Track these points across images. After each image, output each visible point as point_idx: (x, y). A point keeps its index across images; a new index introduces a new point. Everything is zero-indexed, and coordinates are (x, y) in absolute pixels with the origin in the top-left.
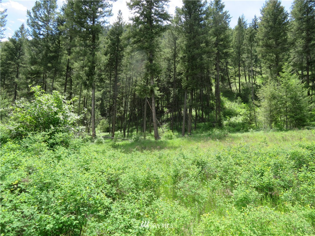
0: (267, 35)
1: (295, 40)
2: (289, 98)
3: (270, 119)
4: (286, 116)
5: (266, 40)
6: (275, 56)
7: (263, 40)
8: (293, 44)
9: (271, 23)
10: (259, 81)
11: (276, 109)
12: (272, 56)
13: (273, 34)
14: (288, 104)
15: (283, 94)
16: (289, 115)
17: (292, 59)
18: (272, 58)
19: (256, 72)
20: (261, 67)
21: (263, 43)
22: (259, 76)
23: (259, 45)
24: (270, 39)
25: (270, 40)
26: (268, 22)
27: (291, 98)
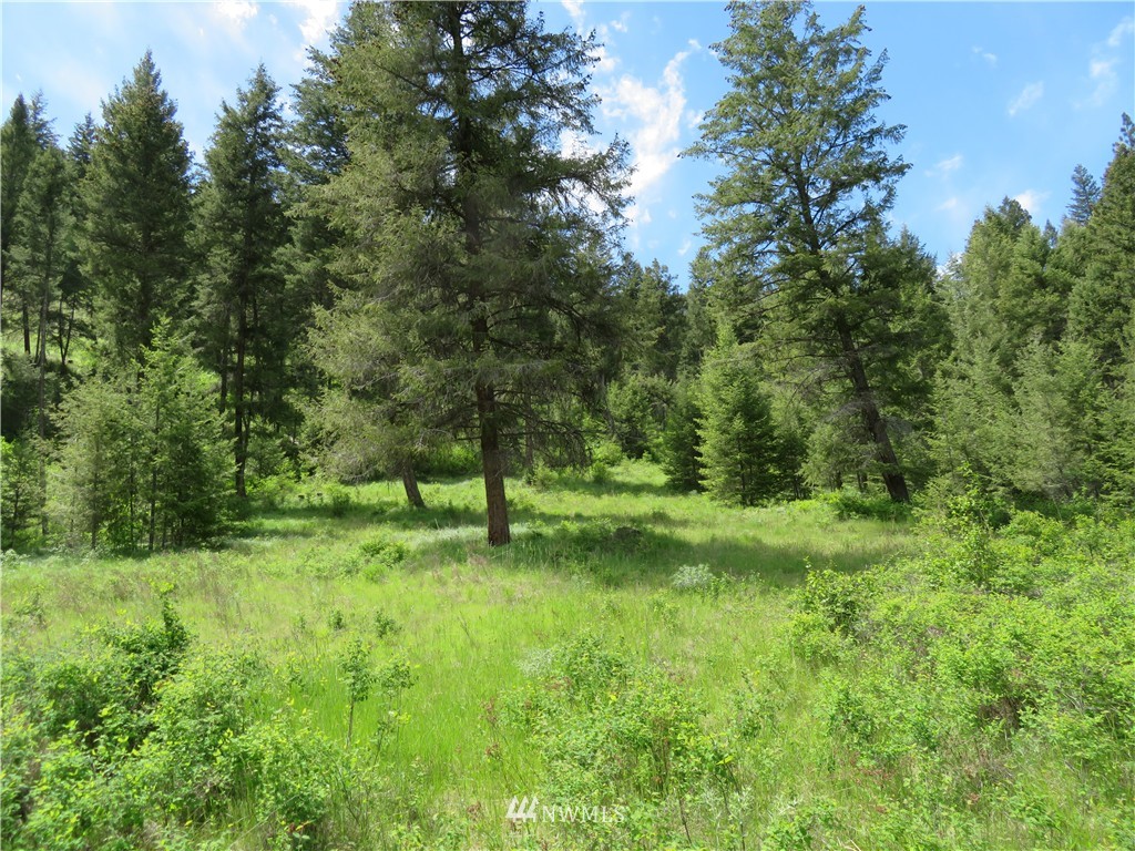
0: (113, 199)
1: (209, 245)
2: (165, 438)
3: (89, 512)
4: (152, 500)
5: (109, 217)
6: (139, 284)
7: (98, 213)
8: (200, 258)
9: (132, 167)
10: (79, 360)
11: (118, 474)
12: (129, 280)
13: (134, 204)
14: (158, 460)
15: (144, 421)
16: (162, 500)
17: (201, 304)
18: (127, 288)
19: (72, 322)
20: (91, 310)
21: (97, 224)
22: (83, 339)
23: (84, 230)
24: (125, 217)
25: (127, 221)
26: (123, 158)
27: (173, 440)
